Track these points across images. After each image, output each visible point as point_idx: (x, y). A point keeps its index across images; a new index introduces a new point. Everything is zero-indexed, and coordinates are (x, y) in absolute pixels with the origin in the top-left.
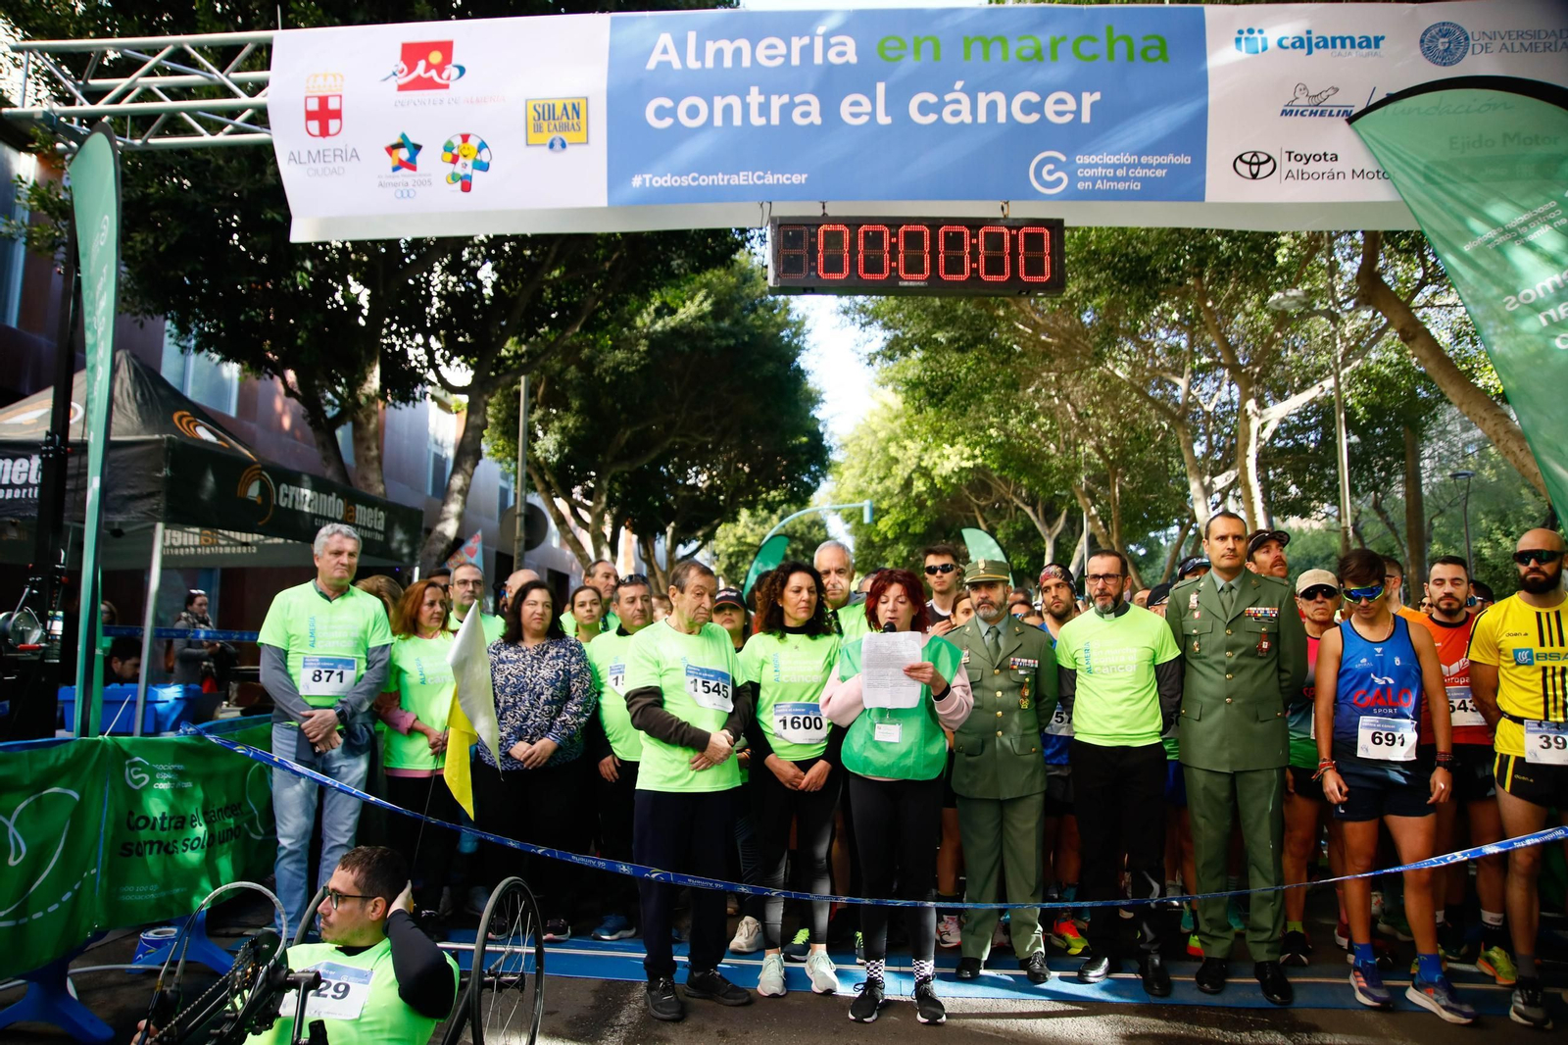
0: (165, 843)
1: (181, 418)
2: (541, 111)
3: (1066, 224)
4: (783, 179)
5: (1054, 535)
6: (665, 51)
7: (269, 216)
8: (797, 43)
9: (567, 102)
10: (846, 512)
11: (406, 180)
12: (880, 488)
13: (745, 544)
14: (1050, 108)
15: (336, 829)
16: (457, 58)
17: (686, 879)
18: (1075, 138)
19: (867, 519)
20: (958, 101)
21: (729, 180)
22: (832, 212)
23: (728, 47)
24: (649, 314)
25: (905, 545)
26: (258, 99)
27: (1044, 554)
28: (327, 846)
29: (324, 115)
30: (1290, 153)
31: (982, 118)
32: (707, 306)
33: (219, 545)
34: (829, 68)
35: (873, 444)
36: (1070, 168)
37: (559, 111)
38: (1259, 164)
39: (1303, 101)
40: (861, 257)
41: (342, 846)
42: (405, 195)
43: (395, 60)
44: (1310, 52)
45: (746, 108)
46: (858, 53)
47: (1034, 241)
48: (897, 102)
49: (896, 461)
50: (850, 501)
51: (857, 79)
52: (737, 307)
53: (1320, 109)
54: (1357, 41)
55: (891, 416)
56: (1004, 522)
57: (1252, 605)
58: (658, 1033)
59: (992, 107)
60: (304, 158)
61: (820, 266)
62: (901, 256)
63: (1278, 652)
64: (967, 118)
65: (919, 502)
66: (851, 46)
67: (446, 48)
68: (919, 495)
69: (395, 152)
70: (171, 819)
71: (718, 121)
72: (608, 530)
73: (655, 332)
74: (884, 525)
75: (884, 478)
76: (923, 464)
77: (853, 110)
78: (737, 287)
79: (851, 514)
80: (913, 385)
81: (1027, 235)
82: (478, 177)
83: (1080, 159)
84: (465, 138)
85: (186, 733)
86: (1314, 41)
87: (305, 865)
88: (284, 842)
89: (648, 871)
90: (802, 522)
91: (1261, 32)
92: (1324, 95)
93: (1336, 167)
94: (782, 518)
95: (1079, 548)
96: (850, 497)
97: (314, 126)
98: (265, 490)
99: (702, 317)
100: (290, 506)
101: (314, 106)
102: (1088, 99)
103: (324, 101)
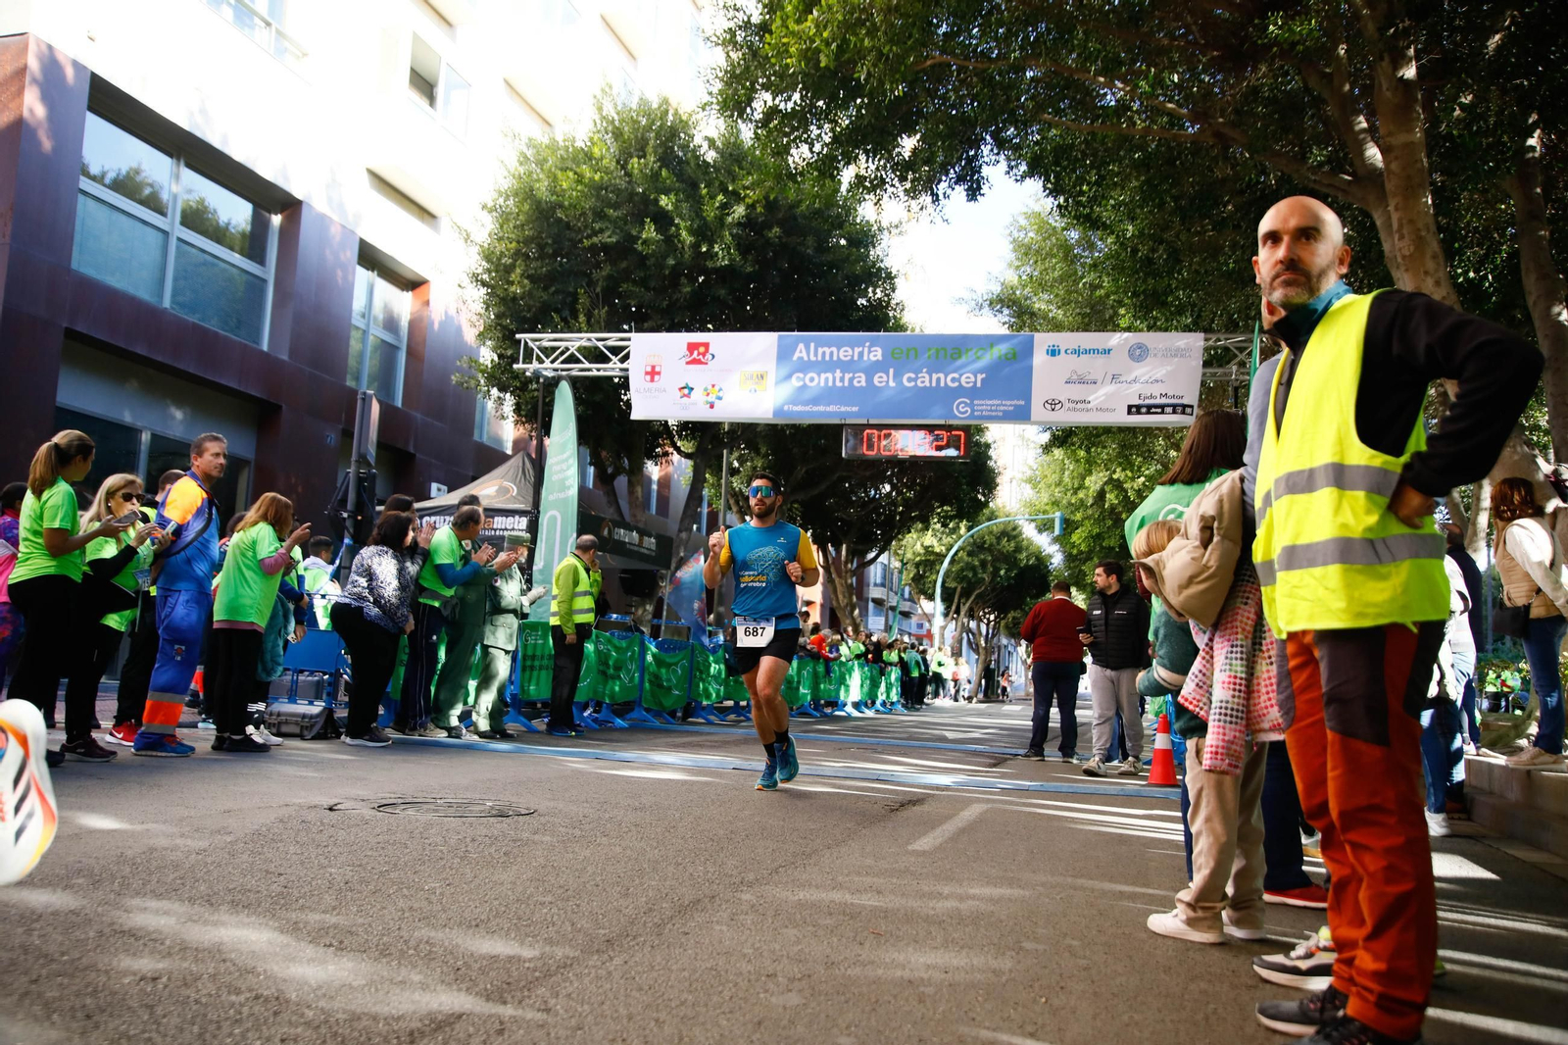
2: (747, 376)
4: (848, 409)
6: (801, 350)
8: (857, 350)
9: (758, 373)
11: (686, 401)
12: (1073, 500)
14: (963, 379)
16: (711, 351)
18: (973, 393)
19: (1057, 531)
20: (924, 377)
22: (872, 422)
23: (827, 351)
26: (625, 365)
29: (653, 373)
30: (1070, 399)
31: (934, 384)
34: (870, 362)
36: (971, 405)
37: (755, 376)
38: (1055, 404)
39: (1075, 377)
42: (685, 408)
43: (684, 350)
44: (1079, 356)
45: (834, 378)
46: (882, 355)
47: (957, 438)
48: (898, 376)
51: (882, 366)
53: (1081, 381)
54: (1100, 351)
59: (938, 379)
60: (642, 390)
64: (927, 384)
66: (879, 351)
67: (706, 345)
69: (682, 390)
71: (822, 384)
77: (879, 380)
81: (953, 435)
83: (976, 402)
84: (713, 386)
86: (1081, 350)
91: (1058, 345)
92: (1084, 375)
93: (1089, 406)
97: (648, 377)
101: (649, 369)
102: (980, 377)
103: (653, 367)
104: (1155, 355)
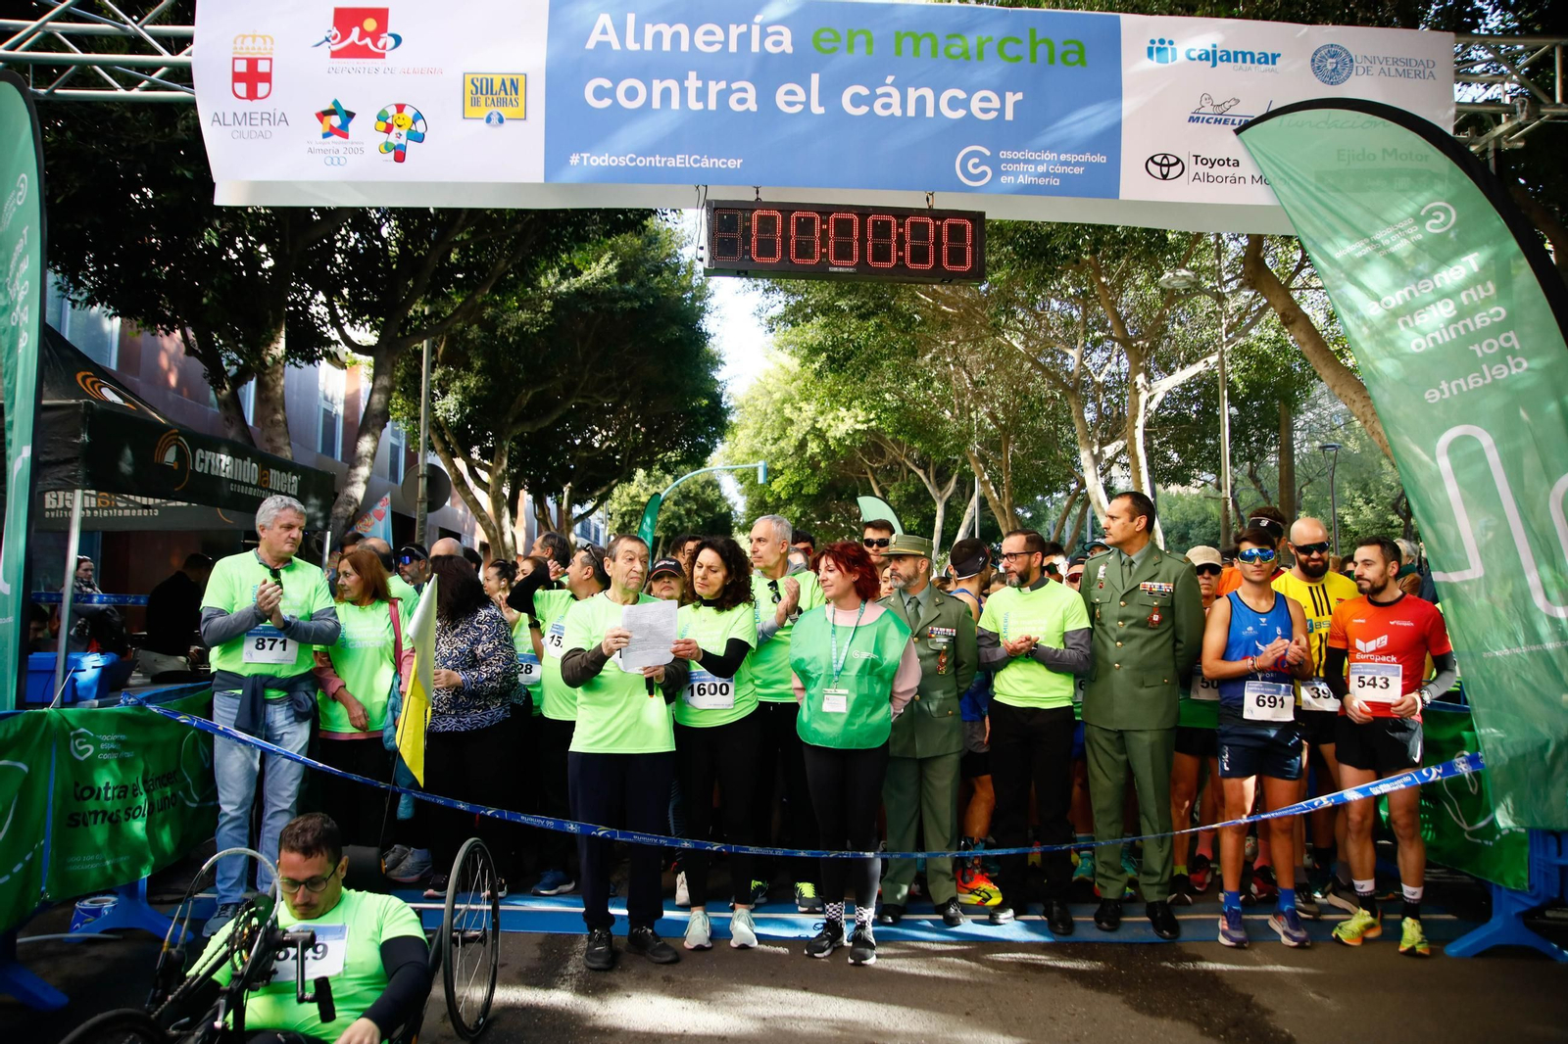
0: (109, 814)
1: (84, 379)
2: (479, 85)
3: (987, 217)
4: (719, 163)
5: (945, 498)
6: (604, 32)
7: (178, 172)
8: (735, 31)
9: (505, 77)
10: (740, 472)
11: (336, 147)
12: (774, 449)
13: (639, 502)
14: (975, 105)
15: (278, 795)
16: (393, 26)
17: (631, 836)
18: (998, 134)
19: (761, 480)
20: (889, 95)
21: (666, 162)
22: (765, 197)
23: (667, 31)
24: (554, 275)
25: (797, 505)
26: (182, 58)
27: (935, 516)
28: (269, 811)
29: (252, 78)
30: (1197, 157)
31: (911, 112)
32: (612, 269)
33: (118, 508)
34: (765, 56)
35: (767, 405)
36: (995, 163)
37: (497, 86)
38: (1169, 165)
39: (1208, 109)
40: (793, 241)
41: (284, 811)
42: (336, 161)
43: (327, 25)
44: (1214, 65)
45: (684, 91)
46: (793, 44)
47: (957, 232)
48: (830, 94)
49: (791, 422)
50: (743, 462)
51: (794, 68)
52: (642, 269)
53: (1224, 118)
54: (1257, 57)
55: (790, 379)
56: (896, 484)
57: (1151, 579)
58: (606, 980)
59: (921, 101)
60: (229, 119)
61: (754, 249)
62: (831, 243)
63: (1173, 624)
64: (898, 113)
65: (813, 464)
66: (787, 33)
67: (381, 16)
68: (812, 457)
69: (326, 118)
70: (114, 789)
71: (656, 104)
72: (506, 491)
73: (560, 293)
74: (776, 486)
75: (779, 439)
76: (818, 426)
77: (788, 98)
78: (642, 249)
79: (745, 475)
80: (814, 351)
81: (950, 226)
82: (412, 148)
83: (1004, 154)
84: (400, 108)
85: (127, 704)
86: (1218, 54)
87: (247, 831)
88: (225, 808)
89: (595, 829)
90: (696, 482)
91: (1171, 43)
92: (1227, 105)
93: (1238, 172)
94: (676, 478)
95: (969, 510)
96: (745, 457)
97: (241, 88)
98: (181, 455)
99: (607, 279)
100: (206, 472)
101: (242, 67)
102: (1012, 98)
103: (252, 63)
104: (1366, 71)
